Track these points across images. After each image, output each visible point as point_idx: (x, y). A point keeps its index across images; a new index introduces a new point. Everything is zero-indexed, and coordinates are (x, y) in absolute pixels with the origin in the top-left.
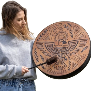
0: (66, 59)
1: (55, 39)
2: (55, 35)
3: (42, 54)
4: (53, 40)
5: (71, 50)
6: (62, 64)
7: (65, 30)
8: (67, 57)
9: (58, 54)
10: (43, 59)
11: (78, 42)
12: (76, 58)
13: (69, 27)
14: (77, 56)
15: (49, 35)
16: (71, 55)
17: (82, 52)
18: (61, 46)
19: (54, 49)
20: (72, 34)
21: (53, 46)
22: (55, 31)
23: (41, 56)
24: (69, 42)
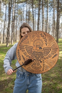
0: (41, 62)
1: (34, 44)
2: (34, 41)
3: (24, 55)
4: (32, 45)
5: (45, 55)
6: (38, 65)
7: (41, 38)
8: (42, 60)
9: (35, 56)
10: (24, 59)
11: (51, 49)
12: (49, 62)
13: (45, 36)
14: (50, 60)
15: (29, 40)
16: (45, 59)
17: (53, 58)
18: (38, 51)
19: (32, 52)
20: (46, 42)
21: (32, 50)
22: (34, 38)
23: (23, 56)
24: (44, 49)
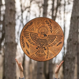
0: (45, 49)
2: (39, 28)
3: (28, 42)
4: (37, 32)
5: (50, 42)
6: (42, 52)
7: (46, 25)
8: (46, 48)
9: (40, 44)
11: (55, 37)
12: (53, 50)
13: (50, 23)
14: (54, 48)
15: (34, 27)
16: (49, 46)
17: (57, 45)
18: (42, 38)
19: (37, 39)
20: (51, 29)
21: (37, 37)
22: (39, 25)
23: (27, 43)
24: (49, 36)
